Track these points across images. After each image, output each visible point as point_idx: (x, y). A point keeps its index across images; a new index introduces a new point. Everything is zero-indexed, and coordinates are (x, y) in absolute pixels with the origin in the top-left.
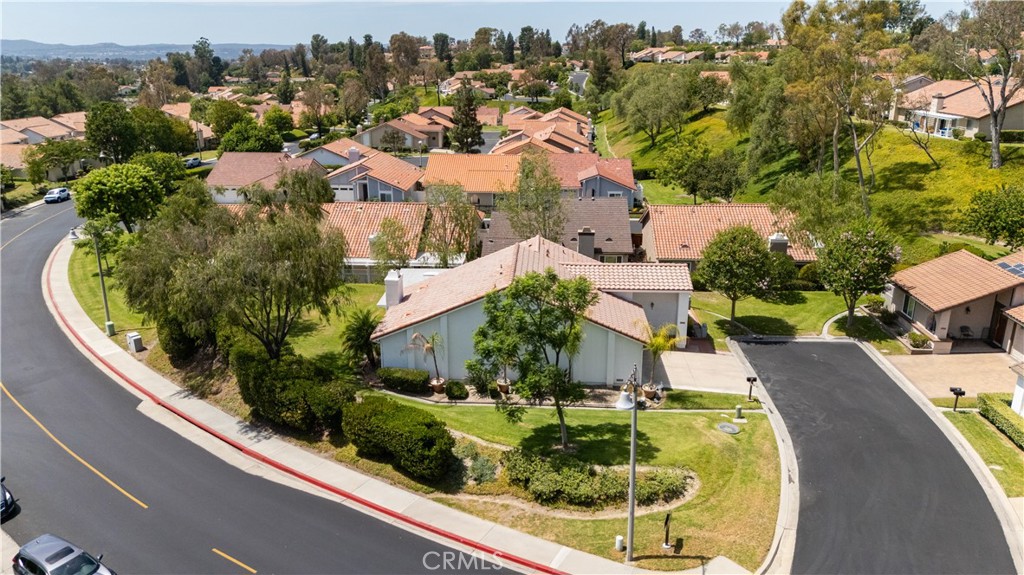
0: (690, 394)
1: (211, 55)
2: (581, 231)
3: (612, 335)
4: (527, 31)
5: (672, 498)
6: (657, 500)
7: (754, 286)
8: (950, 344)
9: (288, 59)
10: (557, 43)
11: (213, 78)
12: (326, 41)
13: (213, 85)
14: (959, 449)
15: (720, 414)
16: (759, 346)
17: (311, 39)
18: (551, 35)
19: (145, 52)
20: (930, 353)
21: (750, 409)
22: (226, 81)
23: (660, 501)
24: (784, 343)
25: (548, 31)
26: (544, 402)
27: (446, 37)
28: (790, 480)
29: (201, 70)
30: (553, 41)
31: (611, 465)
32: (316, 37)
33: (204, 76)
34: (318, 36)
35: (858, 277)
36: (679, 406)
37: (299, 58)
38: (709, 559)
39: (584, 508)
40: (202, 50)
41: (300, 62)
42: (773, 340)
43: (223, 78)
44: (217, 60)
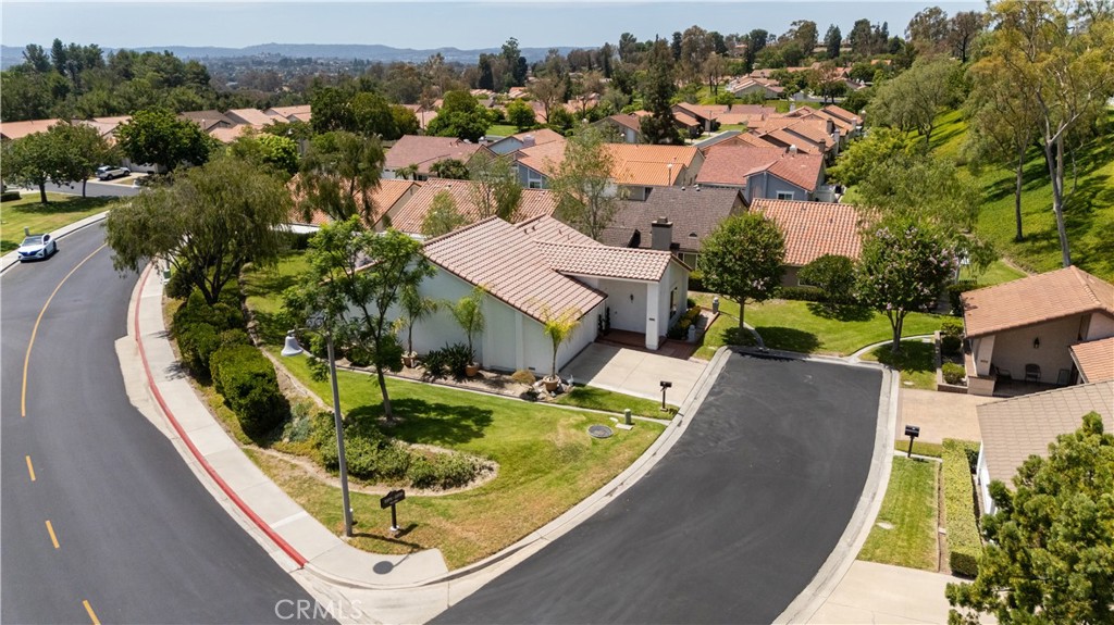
0: (599, 392)
1: (518, 55)
2: (655, 222)
3: (519, 315)
4: (862, 25)
5: (451, 486)
6: (434, 484)
7: (747, 285)
8: (993, 383)
9: (593, 59)
10: (896, 38)
11: (516, 78)
12: (635, 40)
13: (515, 85)
14: (864, 499)
15: (609, 416)
16: (754, 359)
17: (620, 38)
18: (889, 29)
19: (468, 57)
20: (965, 392)
21: (655, 417)
22: (529, 81)
23: (438, 487)
24: (788, 359)
25: (886, 24)
26: (438, 380)
27: (765, 33)
28: (610, 494)
29: (507, 70)
30: (891, 36)
31: (415, 442)
32: (625, 36)
33: (508, 77)
34: (628, 34)
35: (884, 285)
36: (576, 403)
37: (602, 58)
38: (423, 549)
39: (359, 480)
40: (510, 52)
41: (603, 63)
42: (781, 355)
43: (526, 78)
44: (523, 60)
